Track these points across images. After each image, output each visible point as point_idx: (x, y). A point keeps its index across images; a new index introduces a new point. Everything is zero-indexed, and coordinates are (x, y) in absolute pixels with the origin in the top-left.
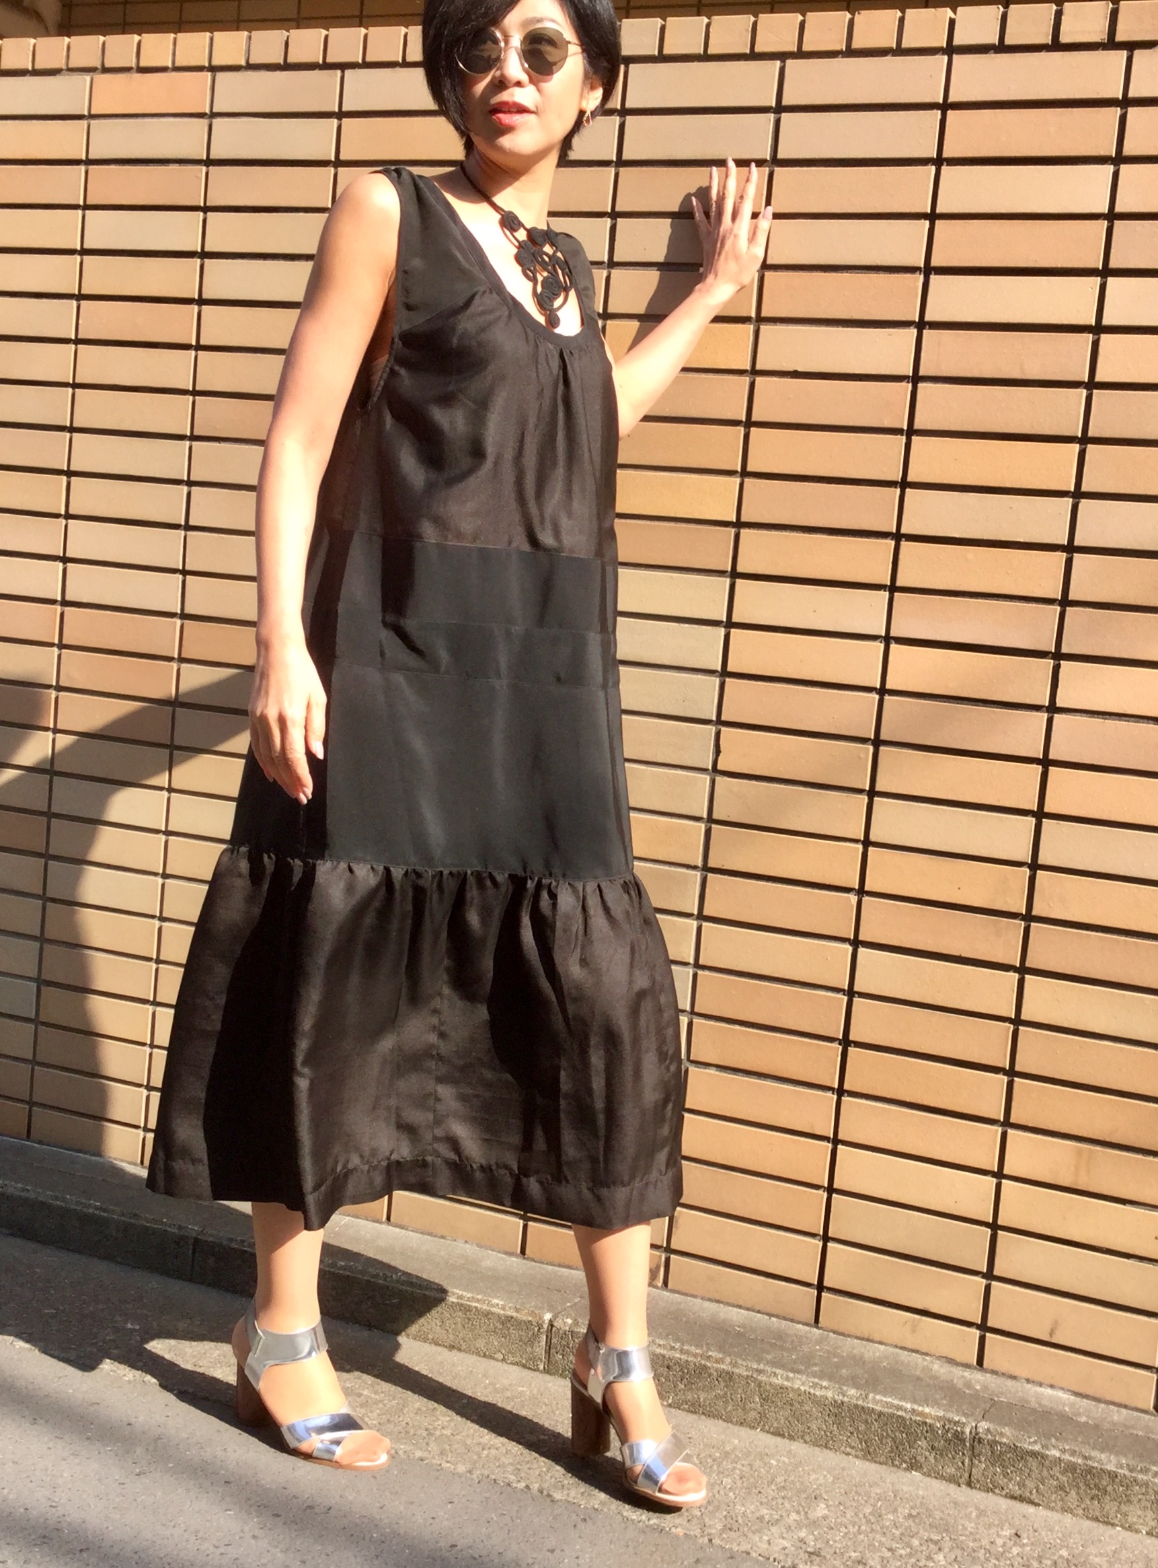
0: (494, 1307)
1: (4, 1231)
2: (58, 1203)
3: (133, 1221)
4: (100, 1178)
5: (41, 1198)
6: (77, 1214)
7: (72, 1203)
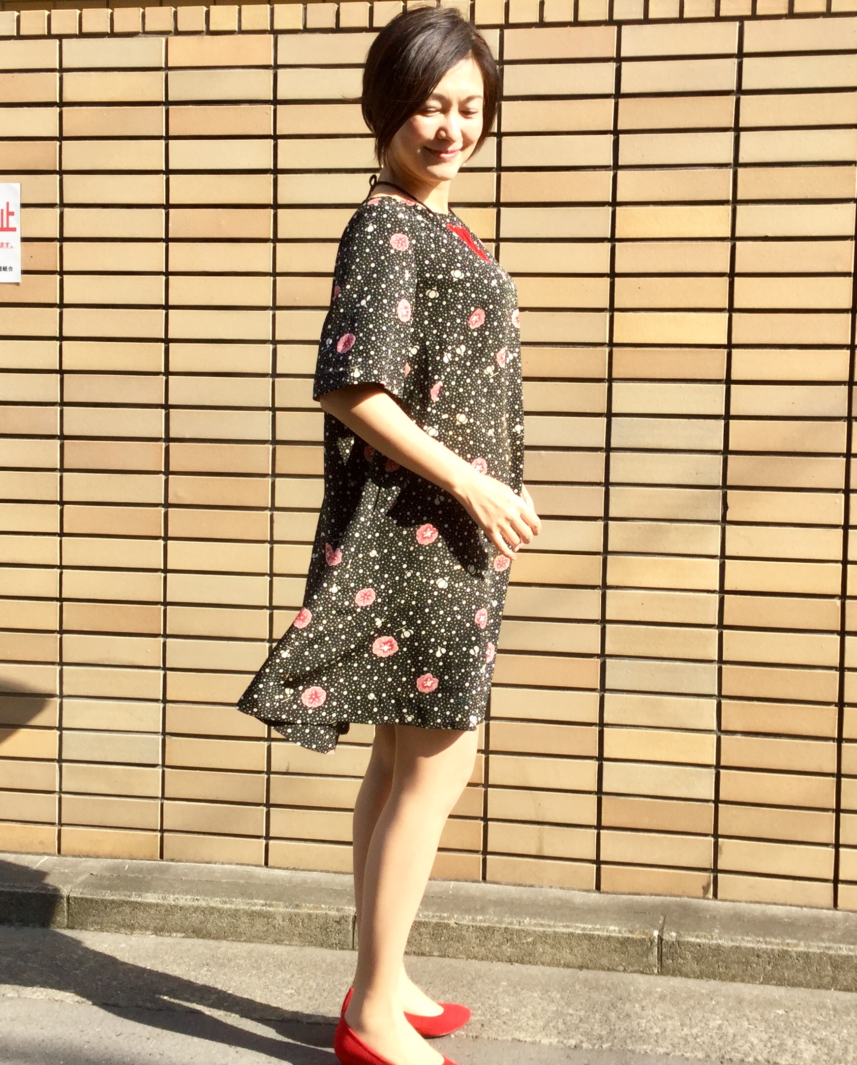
0: (612, 932)
1: (179, 935)
2: (228, 906)
3: (297, 911)
4: (242, 881)
5: (212, 904)
6: (246, 912)
7: (240, 904)
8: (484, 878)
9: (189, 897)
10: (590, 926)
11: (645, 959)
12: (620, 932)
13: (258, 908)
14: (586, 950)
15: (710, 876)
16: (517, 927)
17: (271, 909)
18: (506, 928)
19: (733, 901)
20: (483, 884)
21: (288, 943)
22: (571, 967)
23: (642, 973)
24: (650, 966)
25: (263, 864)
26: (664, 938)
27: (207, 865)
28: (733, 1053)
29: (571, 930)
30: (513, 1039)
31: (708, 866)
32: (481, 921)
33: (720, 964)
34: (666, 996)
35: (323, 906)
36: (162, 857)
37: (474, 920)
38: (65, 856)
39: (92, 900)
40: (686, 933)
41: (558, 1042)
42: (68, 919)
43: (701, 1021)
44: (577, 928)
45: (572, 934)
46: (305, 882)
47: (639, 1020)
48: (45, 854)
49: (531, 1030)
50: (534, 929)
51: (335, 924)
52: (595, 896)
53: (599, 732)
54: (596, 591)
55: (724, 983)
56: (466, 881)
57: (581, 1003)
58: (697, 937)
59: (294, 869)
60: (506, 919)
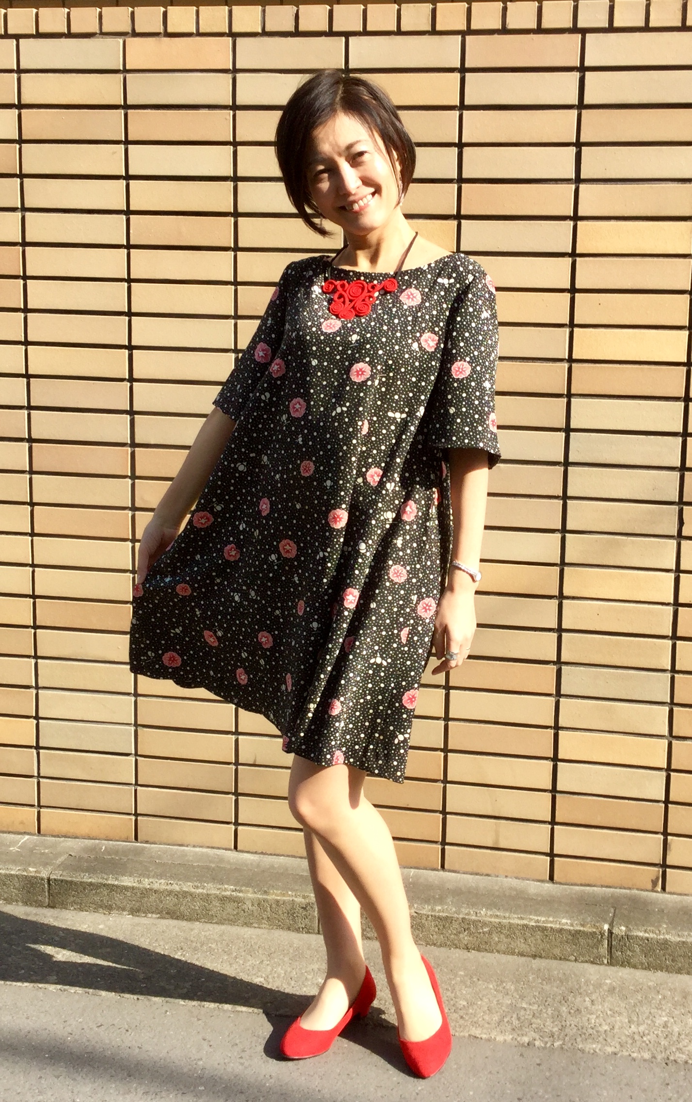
0: (564, 925)
1: (154, 916)
2: (200, 891)
3: (265, 897)
4: (213, 865)
5: (185, 889)
6: (217, 896)
7: (211, 889)
8: (443, 866)
9: (163, 881)
10: (543, 919)
11: (595, 951)
12: (572, 925)
13: (228, 893)
14: (539, 941)
15: (659, 871)
16: (474, 918)
17: (241, 895)
18: (463, 919)
19: (680, 894)
20: (441, 873)
21: (256, 926)
22: (525, 956)
23: (592, 963)
24: (599, 957)
25: (233, 847)
26: (614, 932)
27: (179, 848)
28: (678, 1055)
29: (525, 922)
30: (470, 1035)
31: (657, 862)
32: (439, 911)
33: (667, 957)
34: (614, 988)
35: (290, 893)
36: (136, 838)
37: (433, 910)
38: (44, 835)
39: (71, 882)
40: (636, 927)
41: (512, 1039)
42: (49, 899)
43: (648, 1018)
44: (531, 920)
45: (526, 926)
46: (272, 867)
47: (588, 1016)
48: (25, 833)
49: (487, 1025)
50: (490, 920)
51: (301, 910)
52: (548, 886)
53: (554, 734)
54: (552, 601)
55: (671, 975)
56: (426, 869)
57: (534, 997)
58: (645, 931)
59: (262, 853)
60: (463, 910)
